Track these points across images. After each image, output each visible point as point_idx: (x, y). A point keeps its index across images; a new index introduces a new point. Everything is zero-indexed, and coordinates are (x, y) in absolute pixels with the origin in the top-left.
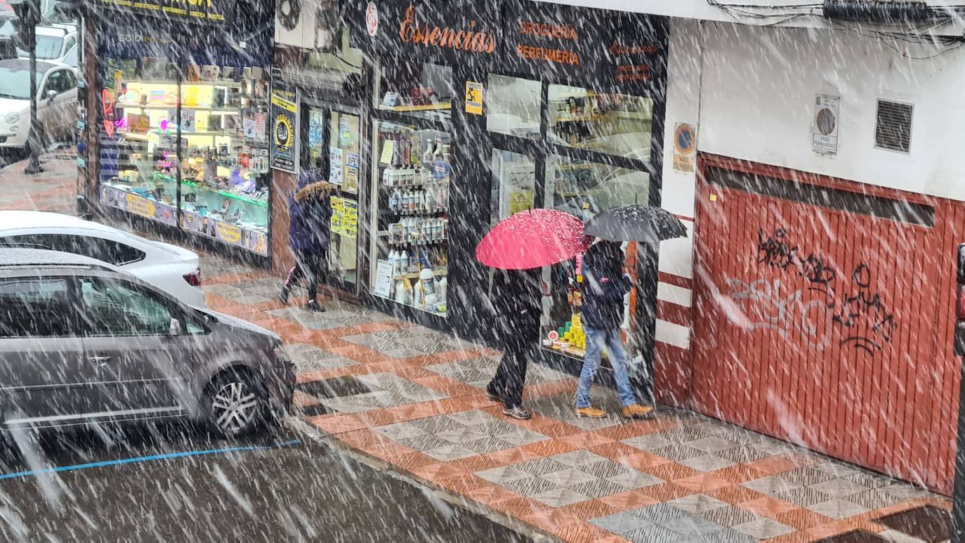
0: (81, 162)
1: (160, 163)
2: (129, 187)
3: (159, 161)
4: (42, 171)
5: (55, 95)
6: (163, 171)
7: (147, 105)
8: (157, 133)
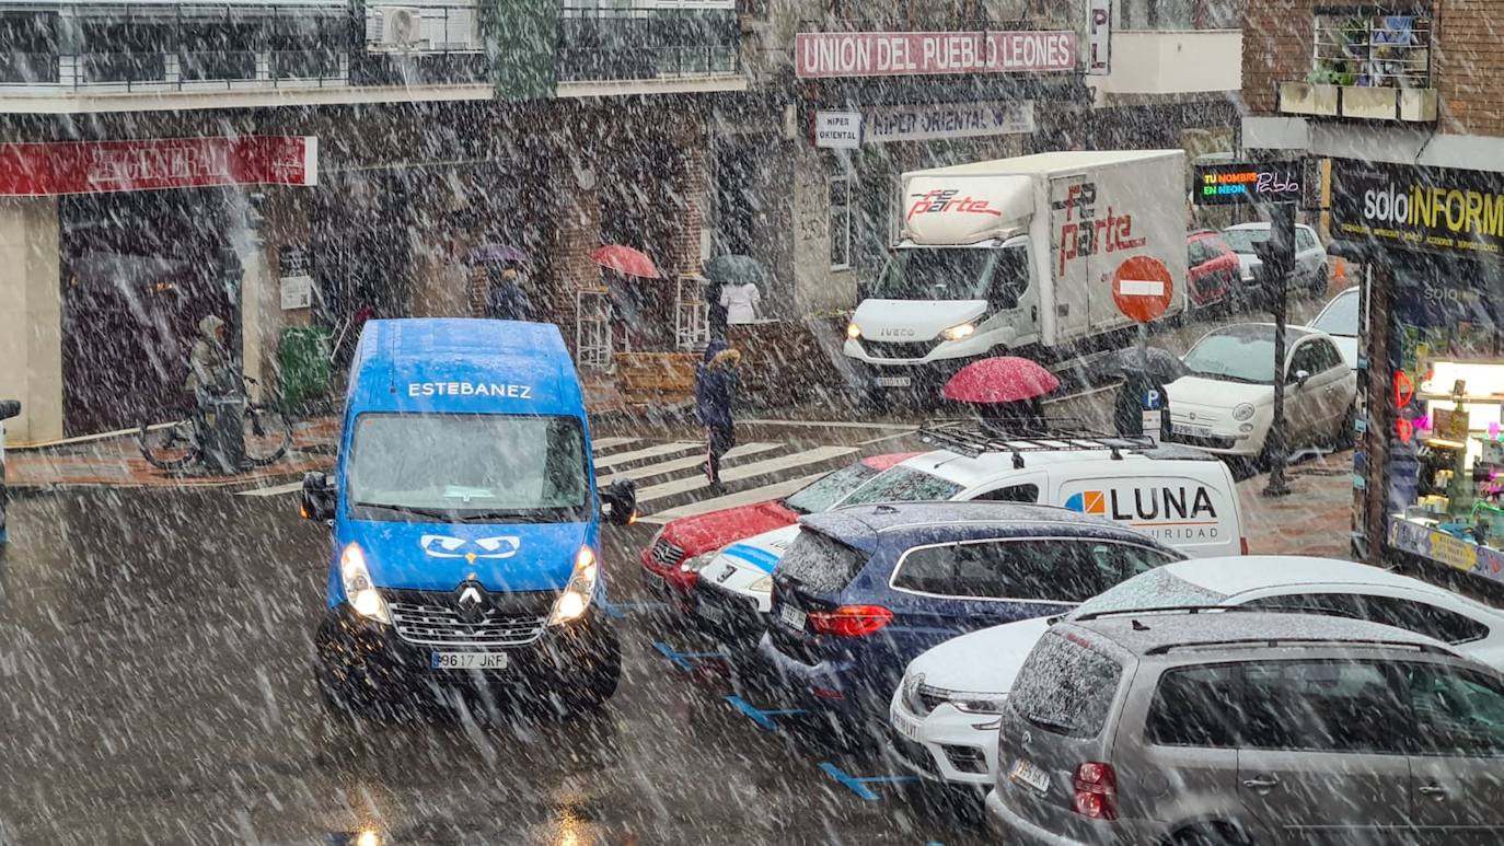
0: (1360, 481)
1: (1484, 486)
2: (1435, 522)
3: (1482, 483)
4: (1288, 492)
5: (1305, 378)
6: (1490, 498)
7: (1464, 397)
8: (1480, 440)
